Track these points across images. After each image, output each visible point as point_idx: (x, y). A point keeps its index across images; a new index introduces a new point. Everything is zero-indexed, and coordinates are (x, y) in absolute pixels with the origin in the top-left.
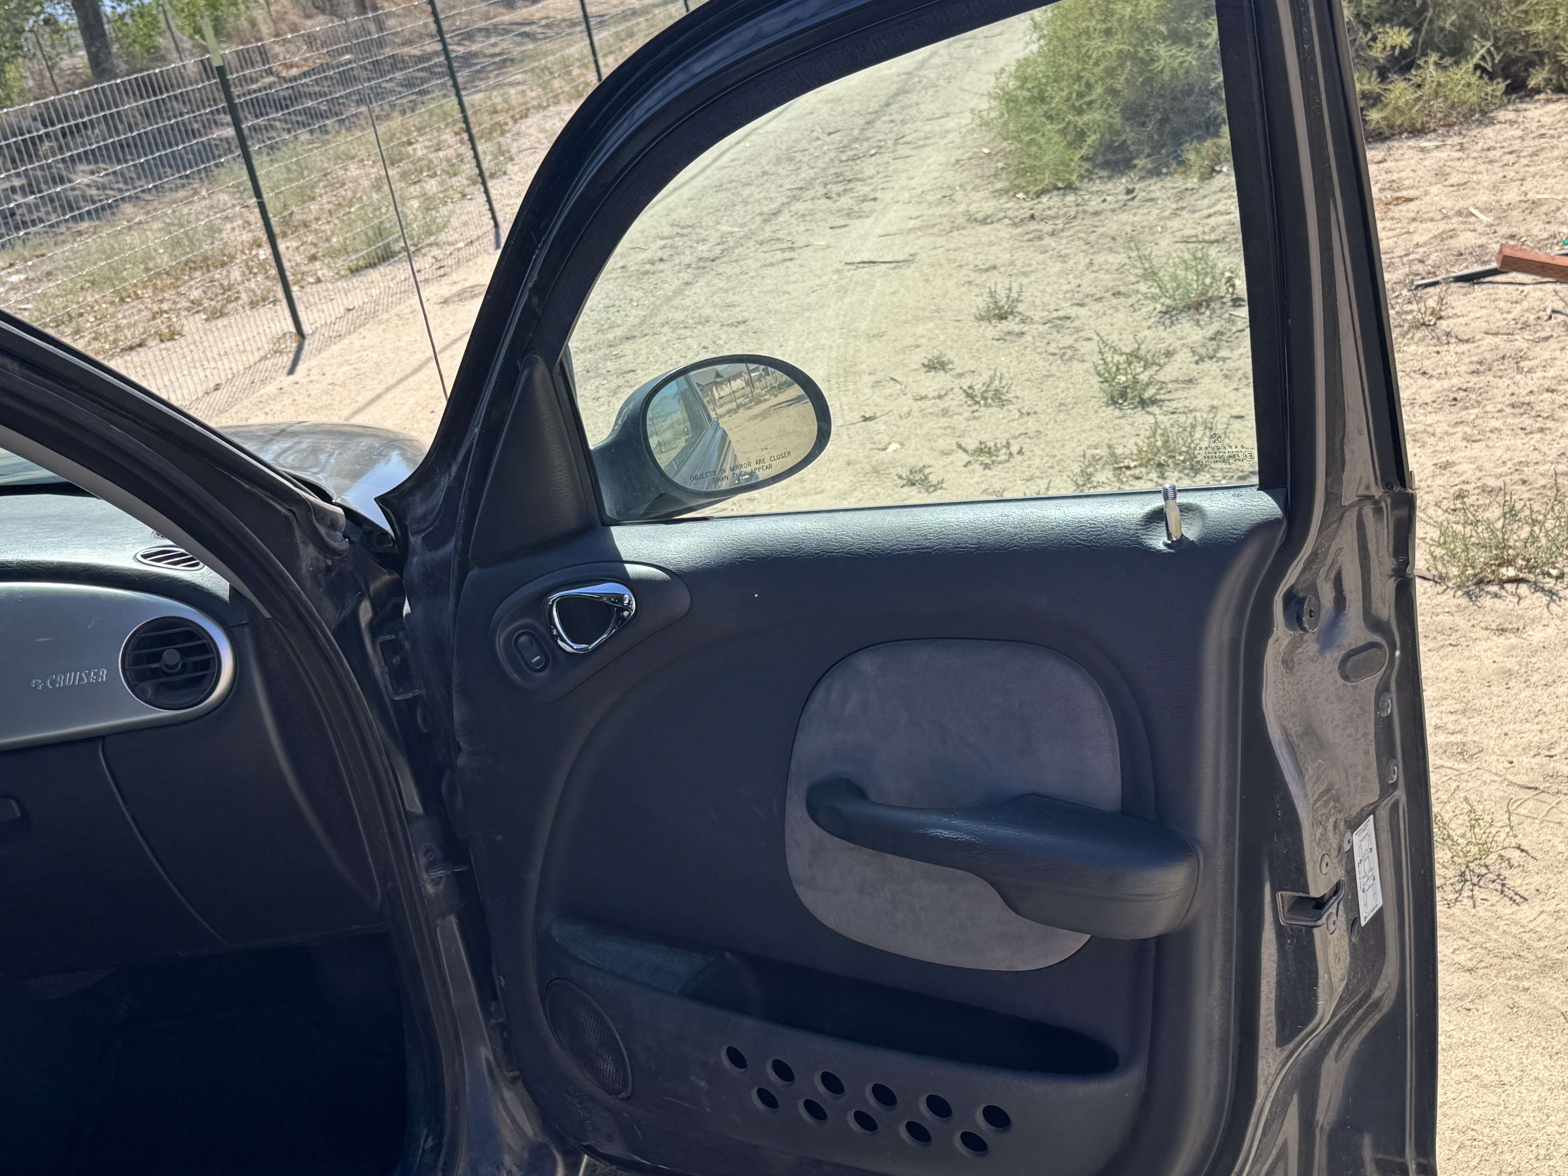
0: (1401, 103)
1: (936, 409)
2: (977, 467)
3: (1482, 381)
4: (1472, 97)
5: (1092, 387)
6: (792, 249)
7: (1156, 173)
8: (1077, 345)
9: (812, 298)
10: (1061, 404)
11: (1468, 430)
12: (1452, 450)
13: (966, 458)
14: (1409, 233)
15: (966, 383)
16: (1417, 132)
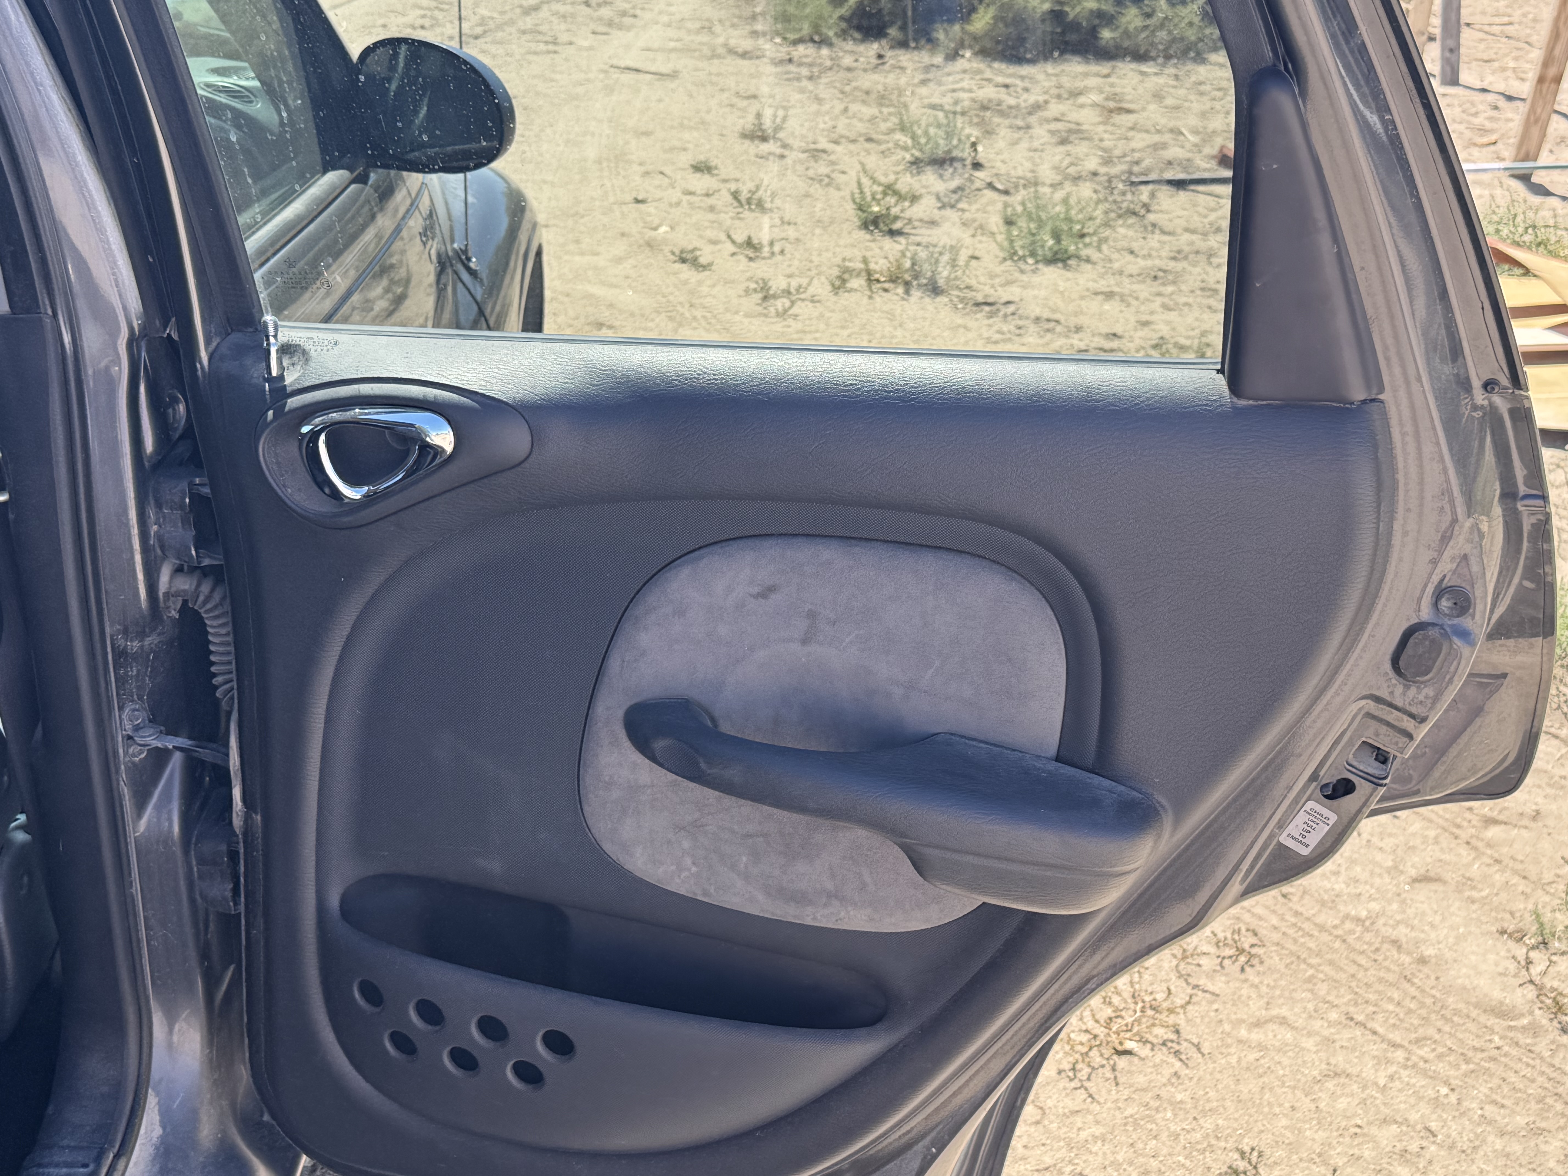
0: (1131, 27)
1: (702, 205)
2: (742, 258)
3: (1179, 266)
4: (1191, 35)
5: (846, 211)
6: (555, 43)
7: (903, 44)
8: (833, 175)
9: (580, 90)
10: (819, 221)
11: (1166, 300)
12: (1152, 313)
13: (732, 248)
14: (1127, 139)
15: (733, 187)
16: (1140, 57)
